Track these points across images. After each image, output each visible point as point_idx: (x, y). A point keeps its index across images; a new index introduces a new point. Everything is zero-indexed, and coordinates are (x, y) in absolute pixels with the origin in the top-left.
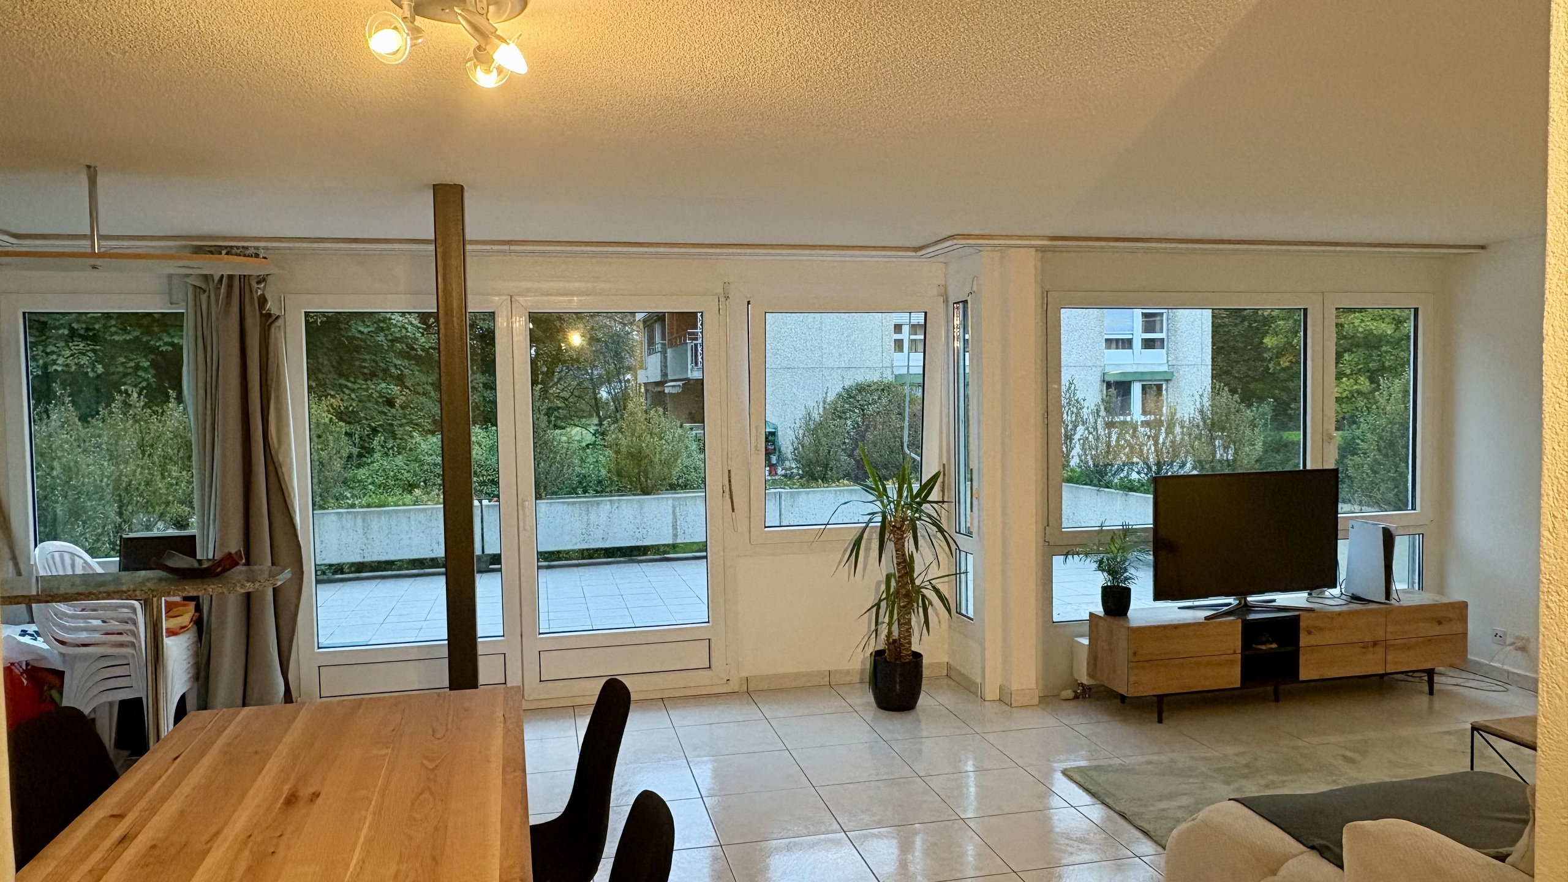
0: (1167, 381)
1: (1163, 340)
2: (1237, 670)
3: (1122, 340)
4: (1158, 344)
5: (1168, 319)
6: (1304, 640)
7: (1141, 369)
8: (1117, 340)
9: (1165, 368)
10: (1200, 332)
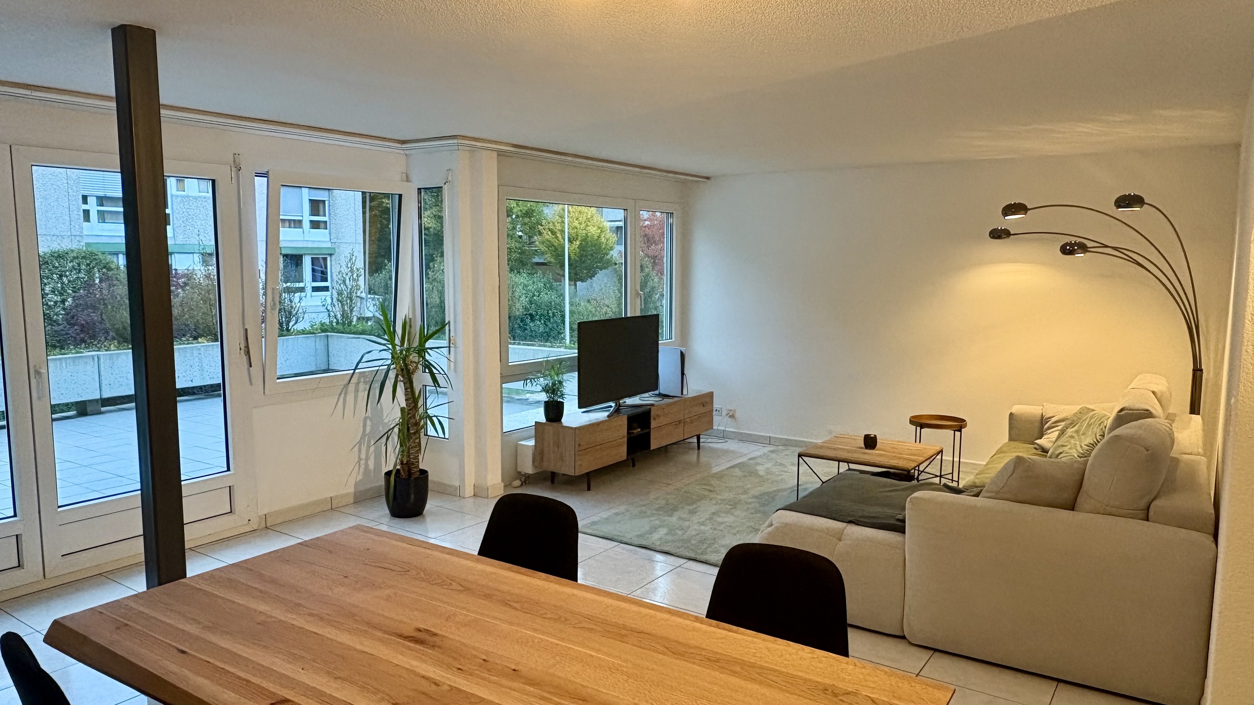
0: (331, 255)
1: (326, 222)
2: (624, 449)
3: (294, 221)
4: (322, 225)
5: (329, 206)
6: (653, 424)
7: (310, 245)
8: (290, 221)
9: (329, 245)
10: (354, 217)
